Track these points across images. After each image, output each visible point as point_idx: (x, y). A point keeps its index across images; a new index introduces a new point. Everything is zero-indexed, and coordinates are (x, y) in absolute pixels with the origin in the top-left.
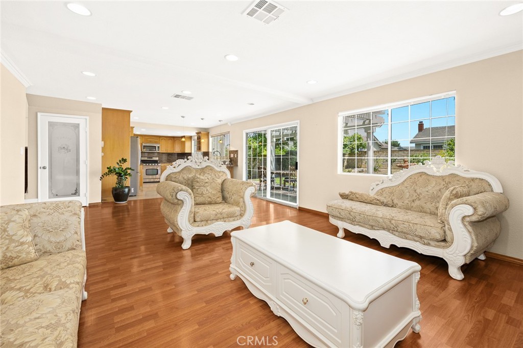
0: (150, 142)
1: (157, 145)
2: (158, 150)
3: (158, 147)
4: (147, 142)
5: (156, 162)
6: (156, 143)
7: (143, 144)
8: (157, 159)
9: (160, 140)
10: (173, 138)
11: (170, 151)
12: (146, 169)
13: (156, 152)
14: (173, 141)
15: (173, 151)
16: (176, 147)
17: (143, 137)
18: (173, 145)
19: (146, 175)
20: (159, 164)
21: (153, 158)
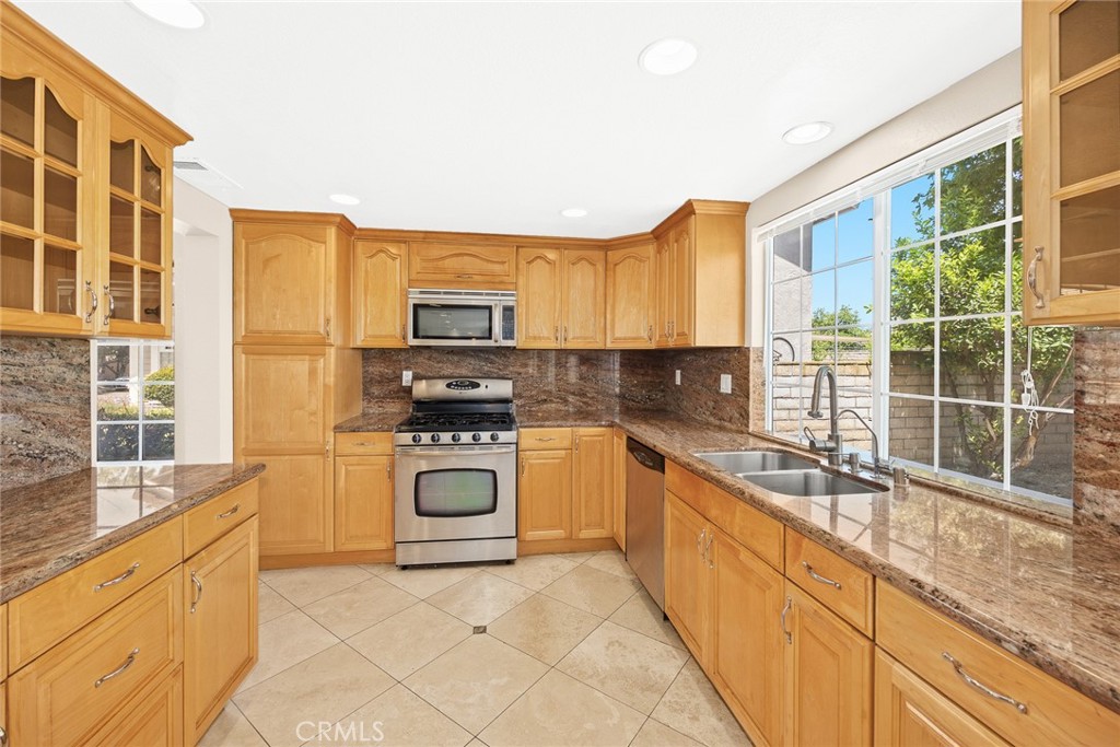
0: (461, 277)
1: (498, 303)
2: (509, 334)
3: (508, 311)
4: (436, 283)
6: (494, 283)
7: (417, 296)
8: (505, 389)
9: (523, 264)
10: (601, 254)
11: (580, 336)
12: (418, 475)
13: (490, 343)
14: (600, 268)
15: (599, 337)
16: (621, 306)
17: (414, 246)
18: (600, 299)
19: (420, 512)
20: (503, 436)
21: (483, 383)
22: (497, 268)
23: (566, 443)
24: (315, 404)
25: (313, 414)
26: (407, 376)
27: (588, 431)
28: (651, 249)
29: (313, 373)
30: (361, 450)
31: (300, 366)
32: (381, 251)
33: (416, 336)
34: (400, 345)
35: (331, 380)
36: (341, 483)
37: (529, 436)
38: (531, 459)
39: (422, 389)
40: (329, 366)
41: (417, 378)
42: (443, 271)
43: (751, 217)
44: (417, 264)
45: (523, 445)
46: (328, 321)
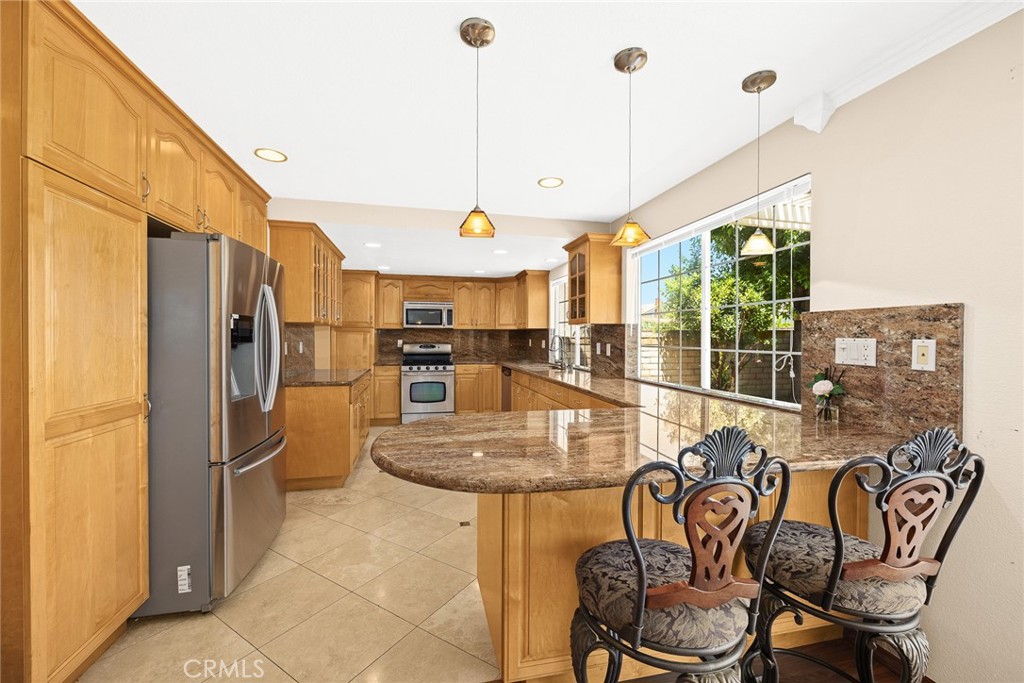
0: (427, 297)
1: (444, 307)
2: (450, 322)
3: (450, 312)
4: (416, 299)
5: (442, 360)
6: (443, 299)
7: (408, 305)
8: (447, 348)
9: (456, 290)
10: (493, 284)
11: (483, 324)
12: (412, 384)
13: (441, 327)
14: (493, 291)
15: (492, 324)
16: (502, 310)
17: (406, 282)
18: (493, 306)
19: (412, 401)
20: (448, 367)
21: (437, 346)
22: (444, 291)
23: (476, 372)
24: (366, 353)
25: (365, 357)
26: (400, 342)
27: (486, 367)
28: (516, 284)
29: (365, 340)
30: (386, 374)
31: (360, 337)
32: (390, 284)
33: (407, 323)
34: (399, 327)
35: (373, 343)
36: (377, 388)
37: (460, 368)
38: (461, 379)
39: (407, 348)
40: (372, 337)
41: (404, 343)
42: (419, 293)
43: (551, 276)
44: (407, 290)
45: (457, 372)
46: (371, 317)
